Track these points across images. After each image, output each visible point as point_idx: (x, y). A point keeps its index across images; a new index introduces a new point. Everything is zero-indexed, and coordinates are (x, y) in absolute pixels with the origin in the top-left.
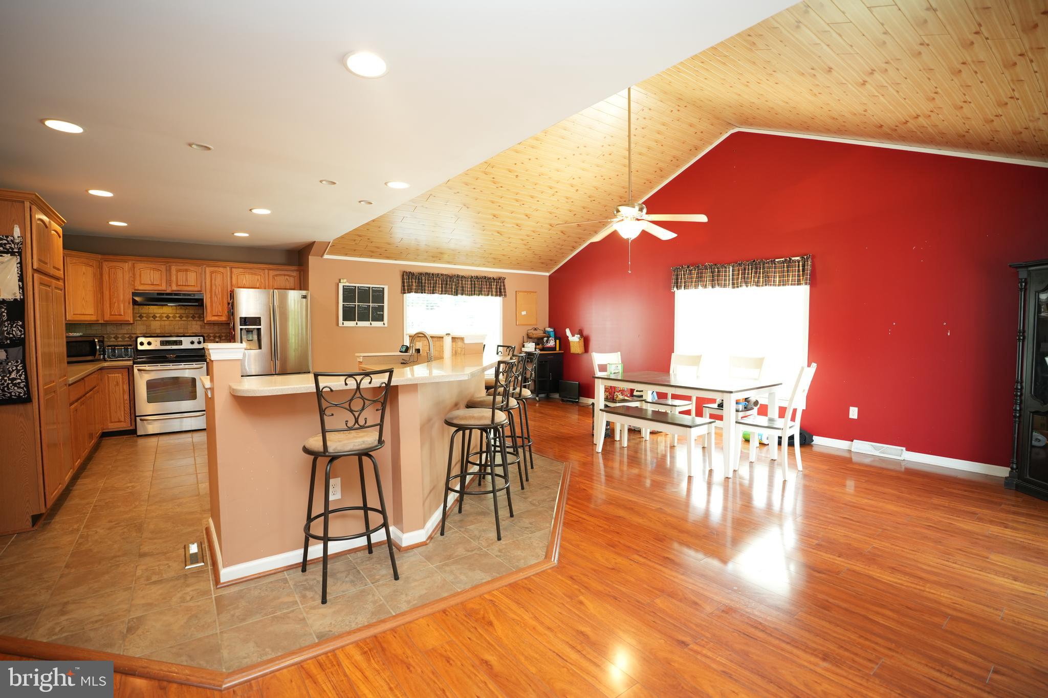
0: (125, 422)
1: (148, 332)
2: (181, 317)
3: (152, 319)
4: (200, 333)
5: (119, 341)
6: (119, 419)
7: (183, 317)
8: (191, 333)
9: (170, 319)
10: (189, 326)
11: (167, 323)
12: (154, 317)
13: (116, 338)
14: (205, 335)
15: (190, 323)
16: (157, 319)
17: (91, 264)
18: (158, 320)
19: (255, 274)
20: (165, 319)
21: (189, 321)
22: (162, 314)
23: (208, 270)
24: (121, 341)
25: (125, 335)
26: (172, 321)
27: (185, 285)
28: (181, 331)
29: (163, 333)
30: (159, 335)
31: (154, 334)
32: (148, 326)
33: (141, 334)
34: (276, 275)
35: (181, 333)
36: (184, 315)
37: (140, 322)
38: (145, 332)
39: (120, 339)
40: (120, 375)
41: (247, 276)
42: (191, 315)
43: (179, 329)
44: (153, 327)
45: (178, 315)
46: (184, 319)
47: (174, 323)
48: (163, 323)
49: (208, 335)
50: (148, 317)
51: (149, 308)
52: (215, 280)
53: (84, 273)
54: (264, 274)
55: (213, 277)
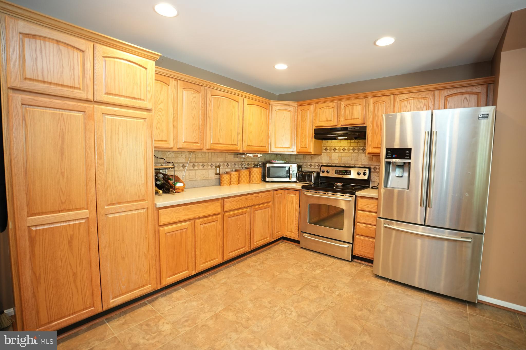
0: (295, 233)
1: (330, 162)
2: (354, 150)
3: (333, 151)
4: (368, 165)
5: (312, 168)
6: (292, 230)
7: (355, 150)
8: (360, 165)
9: (345, 152)
10: (359, 158)
11: (343, 154)
12: (335, 149)
13: (311, 165)
14: (372, 167)
15: (360, 155)
16: (337, 151)
17: (289, 109)
18: (337, 153)
19: (422, 98)
20: (342, 151)
21: (360, 153)
22: (340, 147)
23: (371, 101)
24: (313, 168)
25: (316, 164)
26: (347, 153)
27: (351, 119)
28: (353, 162)
29: (340, 164)
30: (337, 165)
31: (334, 164)
32: (330, 157)
33: (325, 163)
34: (450, 96)
35: (353, 164)
36: (356, 148)
37: (325, 154)
38: (327, 162)
39: (313, 167)
40: (295, 196)
41: (412, 101)
42: (362, 148)
43: (351, 160)
44: (333, 158)
45: (351, 148)
46: (356, 151)
47: (348, 154)
48: (340, 155)
49: (375, 167)
50: (330, 150)
51: (332, 142)
52: (378, 111)
53: (285, 117)
54: (434, 96)
55: (376, 108)
